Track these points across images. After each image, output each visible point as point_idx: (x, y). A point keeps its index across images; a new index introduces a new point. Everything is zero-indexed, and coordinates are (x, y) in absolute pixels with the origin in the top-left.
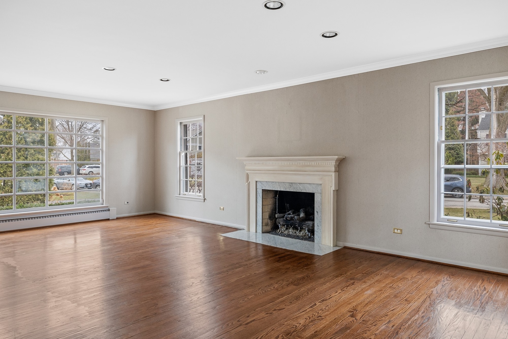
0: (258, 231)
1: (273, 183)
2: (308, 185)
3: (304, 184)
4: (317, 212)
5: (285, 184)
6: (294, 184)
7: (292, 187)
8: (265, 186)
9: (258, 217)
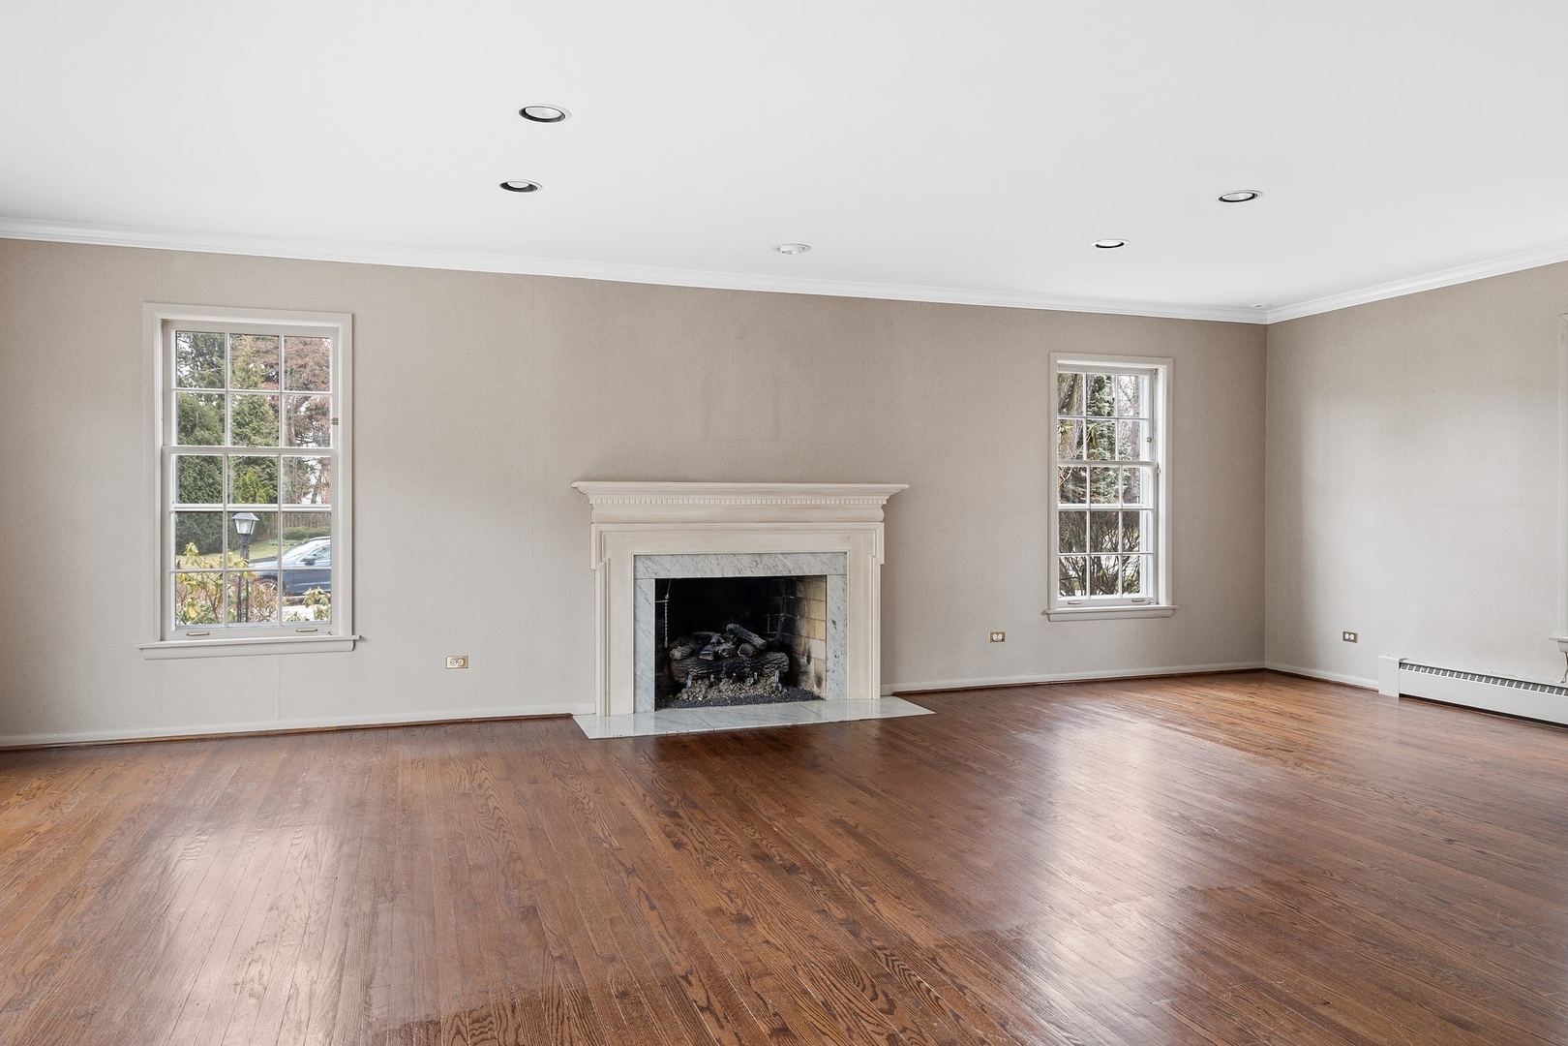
0: (640, 709)
1: (697, 559)
2: (810, 558)
3: (796, 556)
4: (834, 622)
5: (739, 557)
6: (766, 557)
7: (760, 566)
8: (668, 567)
9: (641, 664)
